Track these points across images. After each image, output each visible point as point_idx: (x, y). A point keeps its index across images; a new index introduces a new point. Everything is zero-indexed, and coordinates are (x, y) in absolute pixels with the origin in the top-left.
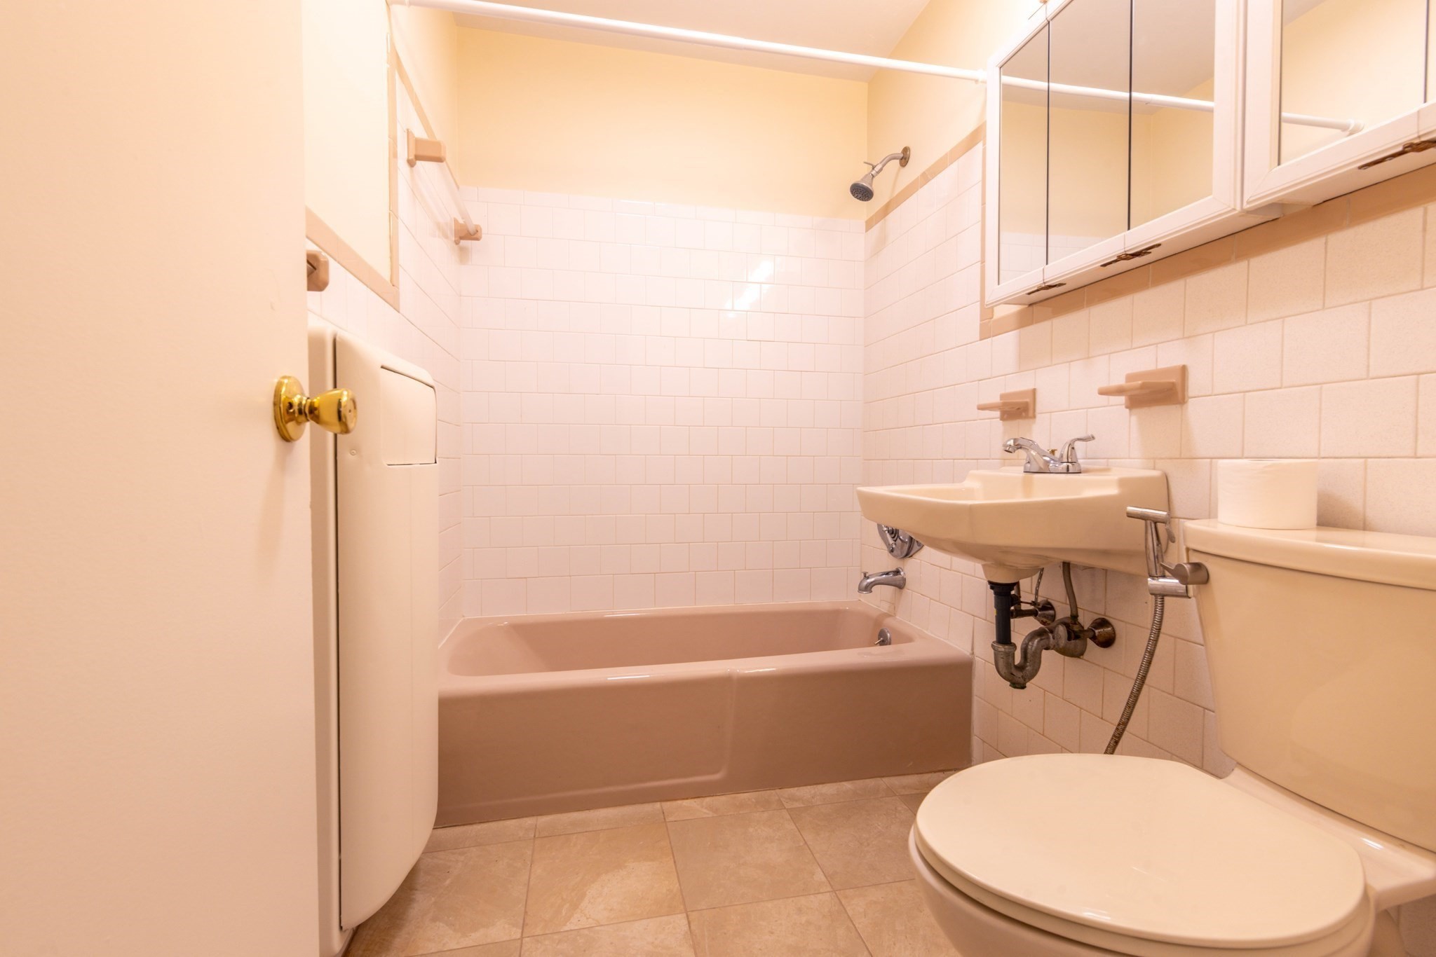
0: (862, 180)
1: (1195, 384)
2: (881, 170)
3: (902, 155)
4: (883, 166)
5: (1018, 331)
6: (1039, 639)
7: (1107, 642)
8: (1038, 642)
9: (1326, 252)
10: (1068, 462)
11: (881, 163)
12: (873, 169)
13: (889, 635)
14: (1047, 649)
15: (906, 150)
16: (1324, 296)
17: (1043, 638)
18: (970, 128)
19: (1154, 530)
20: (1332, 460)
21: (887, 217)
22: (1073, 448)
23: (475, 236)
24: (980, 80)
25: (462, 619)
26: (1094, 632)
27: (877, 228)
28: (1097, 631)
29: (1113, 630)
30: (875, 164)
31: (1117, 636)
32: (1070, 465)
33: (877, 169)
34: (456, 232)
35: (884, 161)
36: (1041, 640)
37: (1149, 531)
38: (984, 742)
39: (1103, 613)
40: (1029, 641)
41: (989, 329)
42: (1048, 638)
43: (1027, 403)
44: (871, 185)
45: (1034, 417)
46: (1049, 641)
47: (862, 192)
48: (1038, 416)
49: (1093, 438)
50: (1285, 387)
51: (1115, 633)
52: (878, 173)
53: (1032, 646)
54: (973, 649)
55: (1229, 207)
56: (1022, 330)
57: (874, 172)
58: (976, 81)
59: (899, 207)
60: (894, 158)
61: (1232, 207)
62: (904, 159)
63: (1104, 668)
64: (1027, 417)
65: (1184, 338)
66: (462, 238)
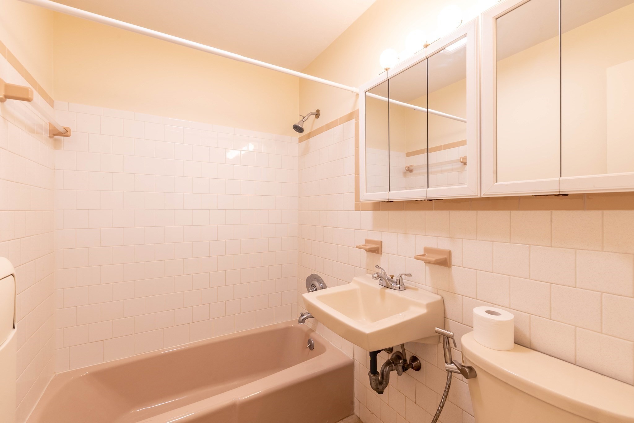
0: (298, 123)
1: (455, 260)
2: (307, 119)
3: (316, 113)
4: (308, 117)
5: (373, 211)
6: (388, 367)
7: (418, 368)
8: (389, 368)
9: (510, 218)
10: (400, 285)
11: (307, 116)
12: (303, 118)
13: (313, 342)
14: (392, 371)
15: (318, 111)
16: (510, 237)
17: (390, 366)
18: (349, 112)
19: (447, 341)
20: (515, 311)
21: (309, 139)
22: (402, 278)
23: (65, 134)
24: (354, 92)
25: (54, 375)
26: (412, 364)
27: (304, 143)
28: (413, 364)
29: (420, 363)
30: (304, 116)
31: (422, 366)
32: (401, 286)
33: (305, 118)
34: (50, 131)
35: (309, 115)
36: (389, 367)
37: (445, 342)
38: (360, 402)
39: (415, 354)
40: (385, 368)
41: (359, 206)
42: (392, 366)
43: (378, 248)
44: (303, 126)
45: (381, 254)
46: (393, 368)
47: (298, 129)
48: (383, 254)
49: (411, 275)
50: (494, 273)
51: (421, 365)
52: (306, 120)
53: (386, 370)
54: (354, 356)
55: (475, 194)
56: (375, 211)
57: (304, 120)
58: (352, 92)
59: (315, 137)
60: (313, 114)
61: (476, 194)
62: (317, 115)
63: (416, 380)
64: (378, 253)
65: (449, 237)
66: (54, 135)
